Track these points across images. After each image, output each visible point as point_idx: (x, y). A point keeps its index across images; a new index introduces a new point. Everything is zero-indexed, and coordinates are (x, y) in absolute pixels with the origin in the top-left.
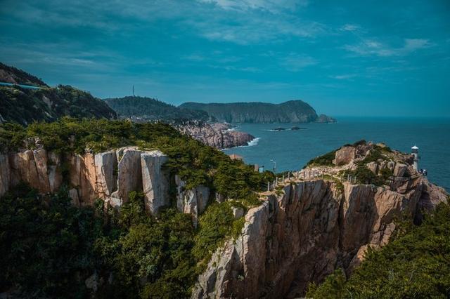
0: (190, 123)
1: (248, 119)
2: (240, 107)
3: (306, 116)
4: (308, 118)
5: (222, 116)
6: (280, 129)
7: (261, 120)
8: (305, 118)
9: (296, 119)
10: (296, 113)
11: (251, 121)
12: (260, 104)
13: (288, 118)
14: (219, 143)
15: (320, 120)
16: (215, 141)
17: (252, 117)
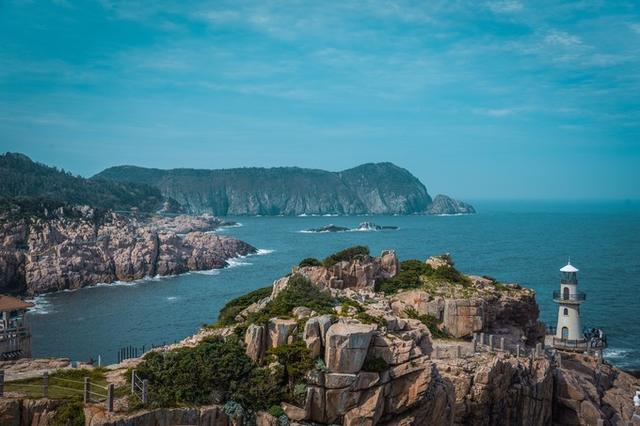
0: (68, 214)
1: (268, 206)
2: (251, 178)
3: (401, 200)
4: (407, 203)
5: (205, 200)
6: (333, 229)
7: (299, 208)
8: (400, 202)
9: (379, 206)
10: (380, 193)
11: (275, 211)
12: (297, 171)
13: (360, 205)
14: (143, 265)
15: (436, 208)
16: (134, 260)
17: (277, 202)
